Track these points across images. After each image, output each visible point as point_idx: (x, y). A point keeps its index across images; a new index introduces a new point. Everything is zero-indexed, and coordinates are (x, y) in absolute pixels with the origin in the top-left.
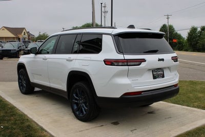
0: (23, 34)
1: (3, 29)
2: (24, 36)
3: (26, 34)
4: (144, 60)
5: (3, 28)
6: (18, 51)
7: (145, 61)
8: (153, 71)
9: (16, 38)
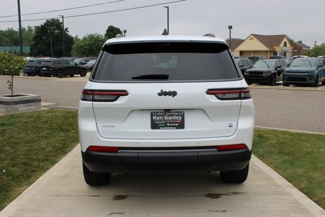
0: (282, 44)
1: (251, 39)
2: (285, 49)
3: (288, 45)
4: (124, 93)
5: (252, 37)
6: (275, 74)
7: (127, 94)
8: (154, 113)
9: (270, 52)
